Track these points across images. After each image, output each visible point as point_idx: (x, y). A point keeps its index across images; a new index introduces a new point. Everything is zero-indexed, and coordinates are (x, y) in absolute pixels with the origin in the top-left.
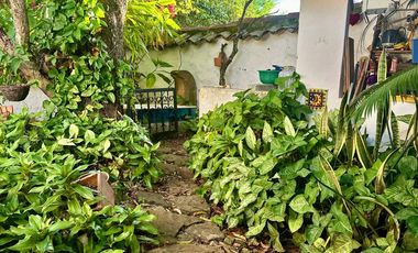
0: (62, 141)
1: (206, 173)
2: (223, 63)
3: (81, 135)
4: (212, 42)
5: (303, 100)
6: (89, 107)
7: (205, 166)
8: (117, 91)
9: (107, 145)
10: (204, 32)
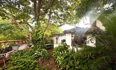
0: (36, 54)
1: (55, 57)
2: (57, 39)
3: (38, 53)
4: (56, 36)
5: (67, 46)
6: (39, 48)
7: (54, 56)
8: (43, 45)
9: (41, 54)
10: (55, 35)
